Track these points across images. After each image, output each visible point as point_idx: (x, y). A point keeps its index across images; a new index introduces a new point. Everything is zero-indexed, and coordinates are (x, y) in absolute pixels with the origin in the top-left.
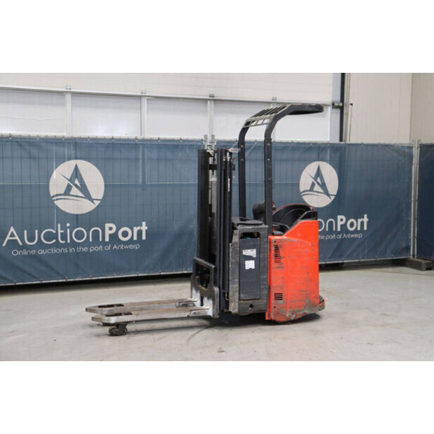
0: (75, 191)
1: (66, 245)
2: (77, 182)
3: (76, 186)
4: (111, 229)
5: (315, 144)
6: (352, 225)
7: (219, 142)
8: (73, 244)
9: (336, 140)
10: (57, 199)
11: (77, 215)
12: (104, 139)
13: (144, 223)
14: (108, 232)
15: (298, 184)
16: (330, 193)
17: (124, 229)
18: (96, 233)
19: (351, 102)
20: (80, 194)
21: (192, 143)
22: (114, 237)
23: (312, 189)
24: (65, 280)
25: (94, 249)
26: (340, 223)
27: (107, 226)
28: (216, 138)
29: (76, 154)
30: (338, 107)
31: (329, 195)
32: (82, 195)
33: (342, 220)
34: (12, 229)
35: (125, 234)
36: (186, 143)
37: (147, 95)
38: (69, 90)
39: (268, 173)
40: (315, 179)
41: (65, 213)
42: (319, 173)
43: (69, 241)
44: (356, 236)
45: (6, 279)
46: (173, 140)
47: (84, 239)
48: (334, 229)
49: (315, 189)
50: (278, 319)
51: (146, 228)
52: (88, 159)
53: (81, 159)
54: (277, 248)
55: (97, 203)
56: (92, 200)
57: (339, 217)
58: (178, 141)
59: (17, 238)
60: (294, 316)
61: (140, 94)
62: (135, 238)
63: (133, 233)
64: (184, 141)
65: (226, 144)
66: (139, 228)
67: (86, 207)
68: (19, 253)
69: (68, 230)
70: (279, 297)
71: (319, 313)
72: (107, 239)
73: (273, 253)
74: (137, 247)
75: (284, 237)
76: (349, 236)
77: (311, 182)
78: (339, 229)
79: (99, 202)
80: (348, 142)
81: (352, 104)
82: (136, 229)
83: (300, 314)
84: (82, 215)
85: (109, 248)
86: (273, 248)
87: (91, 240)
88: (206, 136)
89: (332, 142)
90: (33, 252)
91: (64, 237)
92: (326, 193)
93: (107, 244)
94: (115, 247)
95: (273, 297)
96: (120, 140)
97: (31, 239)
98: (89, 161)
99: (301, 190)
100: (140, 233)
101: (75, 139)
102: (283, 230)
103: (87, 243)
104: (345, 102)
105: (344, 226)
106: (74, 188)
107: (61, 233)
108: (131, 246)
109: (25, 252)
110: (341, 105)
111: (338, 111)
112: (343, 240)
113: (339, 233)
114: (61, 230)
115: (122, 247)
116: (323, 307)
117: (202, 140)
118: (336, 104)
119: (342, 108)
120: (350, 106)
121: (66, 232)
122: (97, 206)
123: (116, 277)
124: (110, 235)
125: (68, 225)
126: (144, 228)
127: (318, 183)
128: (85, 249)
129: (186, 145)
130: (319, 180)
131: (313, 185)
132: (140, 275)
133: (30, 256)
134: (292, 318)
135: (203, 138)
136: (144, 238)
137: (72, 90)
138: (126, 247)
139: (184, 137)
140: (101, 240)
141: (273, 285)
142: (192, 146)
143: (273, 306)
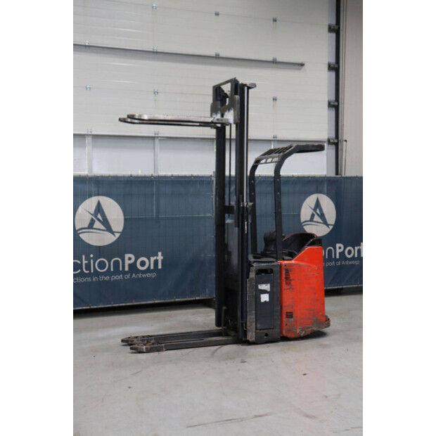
0: (97, 225)
1: (90, 275)
2: (99, 216)
3: (99, 220)
4: (130, 259)
5: (314, 178)
6: (350, 252)
8: (97, 273)
9: (332, 174)
10: (82, 233)
11: (100, 247)
12: (124, 177)
13: (160, 254)
14: (127, 262)
15: (299, 215)
16: (329, 223)
17: (142, 259)
18: (116, 263)
19: (344, 139)
20: (103, 227)
21: (202, 179)
22: (133, 266)
23: (312, 220)
24: (88, 307)
25: (115, 278)
26: (338, 251)
27: (127, 256)
29: (98, 191)
30: (333, 143)
31: (328, 225)
32: (105, 229)
33: (340, 248)
35: (143, 264)
36: (198, 179)
37: (160, 135)
38: (90, 133)
39: (278, 205)
40: (315, 210)
41: (89, 245)
42: (318, 205)
43: (92, 271)
44: (353, 262)
46: (185, 177)
47: (106, 268)
48: (333, 257)
49: (315, 220)
50: (289, 335)
51: (162, 258)
52: (109, 195)
53: (103, 195)
54: (287, 271)
55: (117, 235)
56: (113, 233)
57: (338, 245)
58: (190, 177)
60: (304, 332)
61: (153, 135)
62: (152, 267)
63: (149, 263)
64: (195, 177)
66: (155, 258)
67: (107, 239)
69: (92, 261)
70: (290, 315)
71: (325, 330)
72: (127, 269)
73: (284, 276)
74: (153, 275)
75: (293, 262)
76: (347, 262)
77: (311, 213)
78: (338, 257)
79: (119, 234)
80: (343, 176)
81: (346, 141)
82: (152, 259)
83: (309, 331)
84: (104, 246)
85: (128, 276)
86: (284, 272)
87: (112, 270)
89: (329, 175)
91: (88, 267)
92: (325, 223)
93: (127, 273)
94: (134, 276)
95: (284, 316)
96: (137, 177)
98: (110, 197)
99: (302, 220)
100: (156, 262)
101: (98, 177)
102: (292, 255)
103: (108, 273)
104: (340, 138)
105: (342, 254)
106: (97, 222)
107: (86, 264)
108: (148, 275)
110: (336, 141)
111: (334, 147)
112: (341, 266)
113: (338, 260)
114: (86, 260)
115: (140, 275)
116: (328, 325)
117: (211, 176)
118: (332, 141)
119: (337, 145)
120: (345, 142)
121: (90, 263)
122: (118, 238)
123: (135, 303)
124: (130, 265)
125: (92, 256)
126: (160, 257)
127: (317, 214)
128: (107, 278)
129: (197, 181)
130: (318, 211)
131: (313, 216)
132: (156, 302)
134: (302, 335)
135: (212, 174)
136: (160, 267)
137: (92, 133)
138: (144, 276)
139: (195, 173)
140: (121, 269)
141: (284, 305)
142: (203, 181)
143: (284, 324)
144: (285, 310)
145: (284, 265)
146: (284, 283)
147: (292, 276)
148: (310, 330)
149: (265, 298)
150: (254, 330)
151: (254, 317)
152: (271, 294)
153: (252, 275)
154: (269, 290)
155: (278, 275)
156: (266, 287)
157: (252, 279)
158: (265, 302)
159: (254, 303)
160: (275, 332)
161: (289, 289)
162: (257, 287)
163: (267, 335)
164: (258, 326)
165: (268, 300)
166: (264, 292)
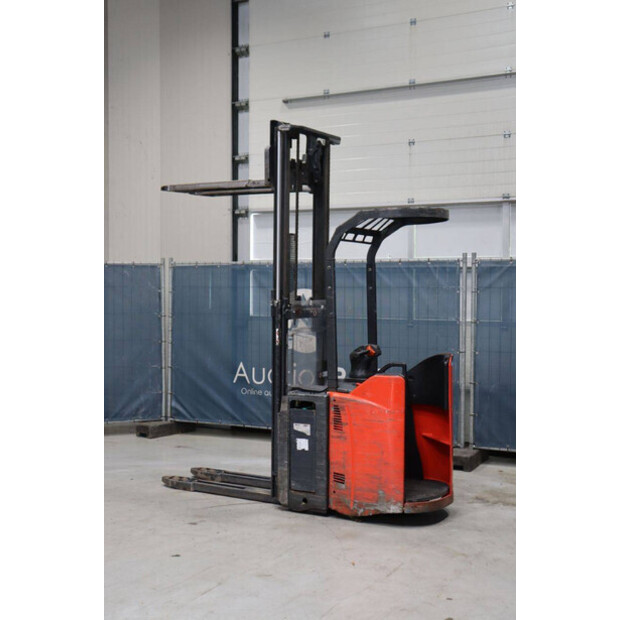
7: (482, 262)
21: (444, 265)
28: (478, 257)
34: (241, 365)
36: (437, 266)
45: (234, 418)
50: (340, 509)
54: (337, 409)
58: (425, 263)
59: (245, 375)
60: (361, 511)
61: (406, 204)
64: (434, 262)
65: (493, 265)
68: (247, 392)
70: (340, 478)
86: (332, 410)
88: (465, 255)
90: (260, 392)
95: (332, 478)
96: (353, 263)
97: (259, 378)
109: (252, 392)
117: (458, 261)
129: (435, 268)
133: (257, 396)
134: (360, 514)
135: (461, 257)
141: (332, 460)
142: (444, 268)
143: (331, 490)
144: (334, 469)
145: (332, 399)
146: (332, 426)
147: (344, 419)
148: (372, 509)
149: (303, 444)
150: (286, 489)
151: (286, 469)
152: (312, 439)
153: (285, 407)
154: (309, 434)
155: (324, 414)
156: (305, 428)
157: (283, 413)
158: (303, 450)
159: (286, 449)
160: (318, 500)
161: (338, 437)
162: (291, 426)
163: (305, 500)
164: (293, 484)
165: (307, 449)
166: (302, 435)
